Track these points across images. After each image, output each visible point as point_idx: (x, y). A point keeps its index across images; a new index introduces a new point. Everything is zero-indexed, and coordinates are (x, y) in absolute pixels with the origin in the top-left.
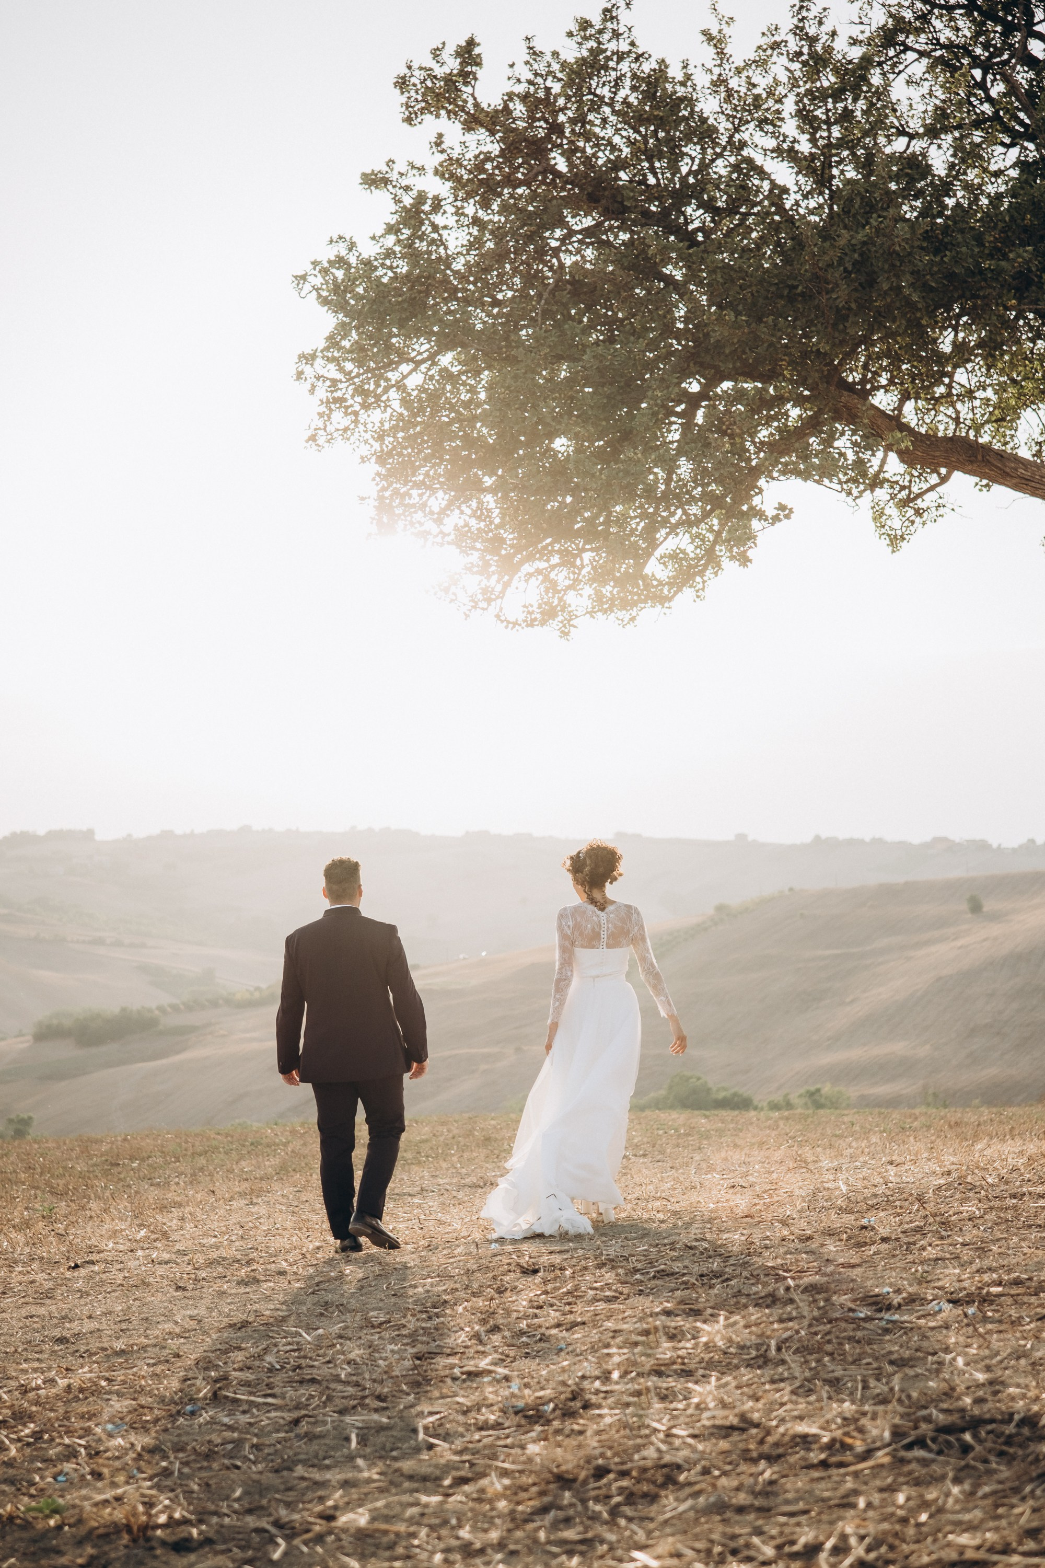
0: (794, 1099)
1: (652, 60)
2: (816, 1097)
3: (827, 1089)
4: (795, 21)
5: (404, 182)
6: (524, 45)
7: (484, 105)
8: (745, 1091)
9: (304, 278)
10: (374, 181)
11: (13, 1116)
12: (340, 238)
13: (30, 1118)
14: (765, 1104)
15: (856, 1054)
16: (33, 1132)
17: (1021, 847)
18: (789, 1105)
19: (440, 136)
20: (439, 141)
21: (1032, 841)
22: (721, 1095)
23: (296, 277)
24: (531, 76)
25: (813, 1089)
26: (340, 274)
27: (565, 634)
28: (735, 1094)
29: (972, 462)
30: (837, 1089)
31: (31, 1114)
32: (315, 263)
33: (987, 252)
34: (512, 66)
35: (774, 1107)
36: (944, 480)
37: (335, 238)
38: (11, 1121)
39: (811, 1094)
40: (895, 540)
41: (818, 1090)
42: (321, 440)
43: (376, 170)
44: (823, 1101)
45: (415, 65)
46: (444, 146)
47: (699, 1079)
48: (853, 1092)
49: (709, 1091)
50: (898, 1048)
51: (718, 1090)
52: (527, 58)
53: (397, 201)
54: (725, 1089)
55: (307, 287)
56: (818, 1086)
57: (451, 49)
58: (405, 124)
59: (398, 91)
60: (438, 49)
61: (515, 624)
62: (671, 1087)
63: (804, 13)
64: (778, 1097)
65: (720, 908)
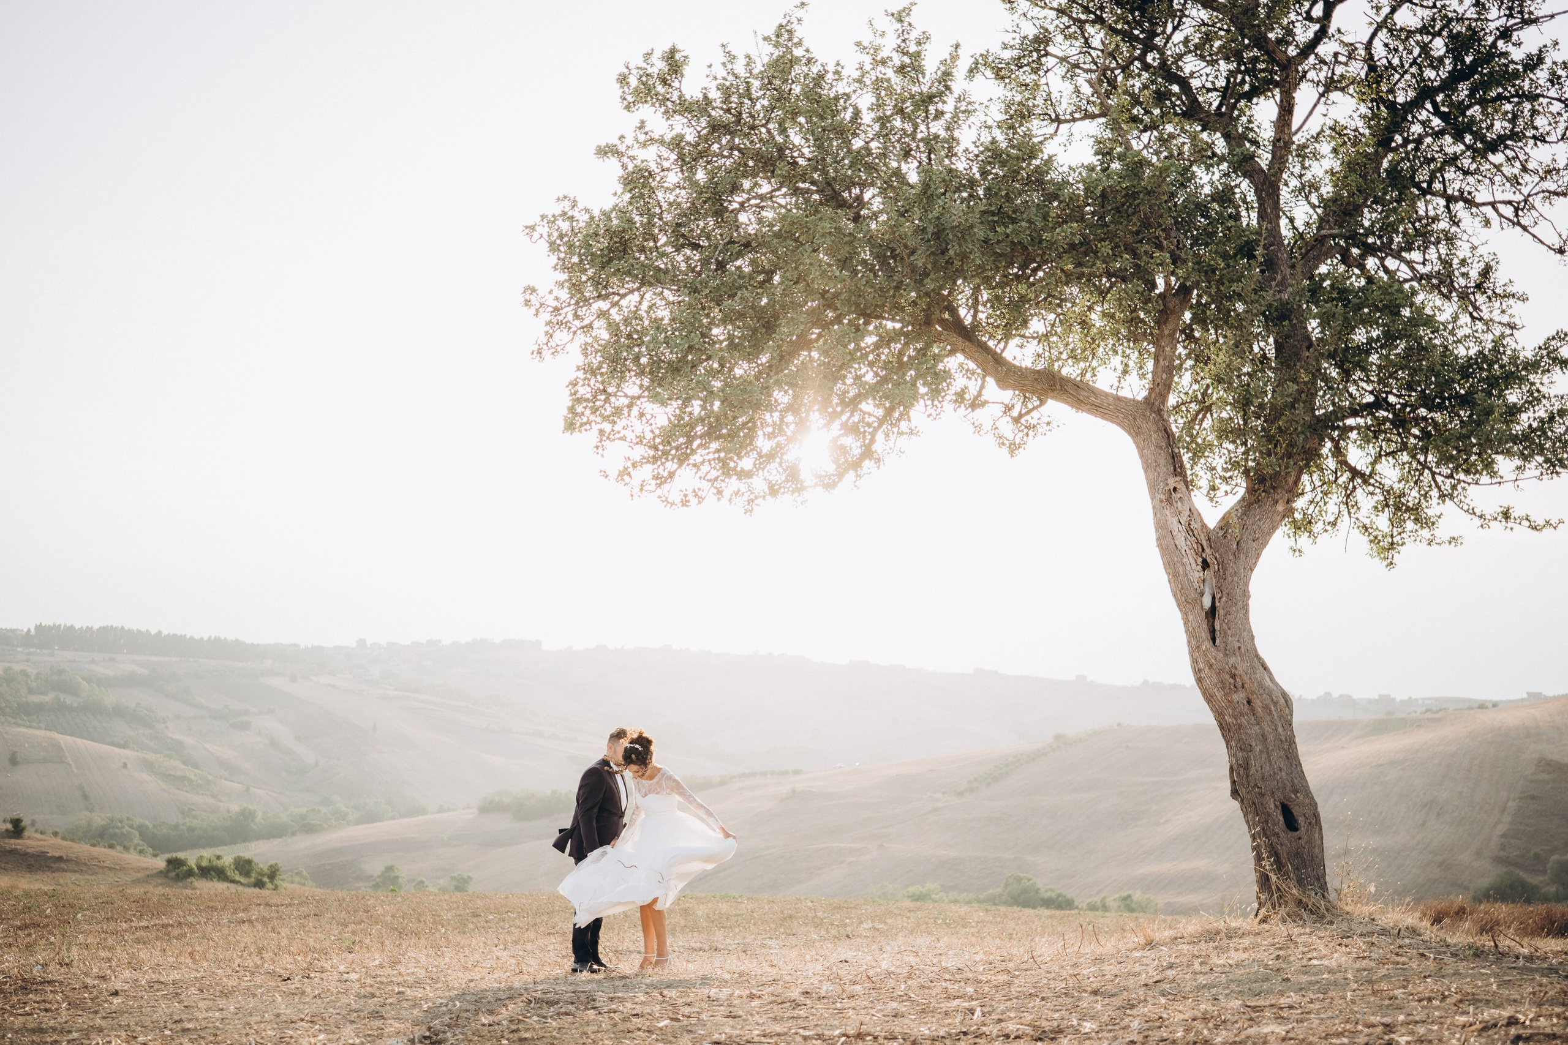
0: (1109, 902)
1: (818, 63)
2: (1128, 902)
3: (1138, 895)
4: (899, 41)
5: (631, 153)
6: (721, 50)
7: (688, 97)
8: (1070, 894)
9: (533, 228)
10: (604, 151)
11: (455, 875)
12: (565, 197)
13: (469, 877)
14: (1084, 906)
15: (1166, 867)
16: (471, 889)
17: (1318, 698)
18: (1105, 908)
19: (643, 122)
20: (642, 125)
21: (1329, 694)
22: (1046, 895)
23: (527, 227)
24: (725, 74)
25: (1125, 894)
26: (565, 226)
27: (748, 511)
28: (1059, 895)
29: (1053, 390)
30: (1147, 896)
31: (471, 875)
32: (543, 217)
33: (1051, 225)
34: (710, 66)
35: (1093, 908)
36: (1042, 402)
37: (561, 197)
38: (453, 878)
39: (1125, 899)
40: (1014, 448)
41: (1129, 896)
42: (546, 353)
43: (610, 142)
44: (1134, 906)
45: (631, 66)
46: (647, 129)
47: (1030, 880)
48: (1161, 899)
49: (1037, 891)
50: (1202, 864)
51: (1046, 891)
52: (724, 60)
53: (624, 167)
54: (1052, 890)
55: (536, 235)
56: (1130, 892)
57: (657, 54)
58: (625, 111)
59: (618, 85)
60: (648, 54)
61: (673, 504)
62: (1006, 886)
63: (906, 36)
64: (1097, 900)
65: (1058, 737)
